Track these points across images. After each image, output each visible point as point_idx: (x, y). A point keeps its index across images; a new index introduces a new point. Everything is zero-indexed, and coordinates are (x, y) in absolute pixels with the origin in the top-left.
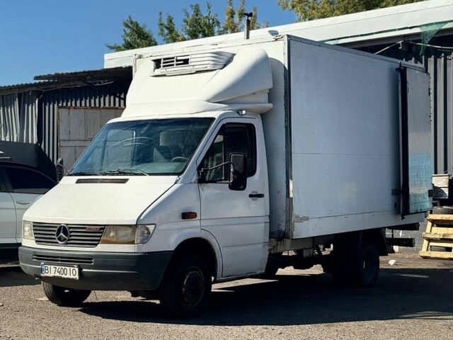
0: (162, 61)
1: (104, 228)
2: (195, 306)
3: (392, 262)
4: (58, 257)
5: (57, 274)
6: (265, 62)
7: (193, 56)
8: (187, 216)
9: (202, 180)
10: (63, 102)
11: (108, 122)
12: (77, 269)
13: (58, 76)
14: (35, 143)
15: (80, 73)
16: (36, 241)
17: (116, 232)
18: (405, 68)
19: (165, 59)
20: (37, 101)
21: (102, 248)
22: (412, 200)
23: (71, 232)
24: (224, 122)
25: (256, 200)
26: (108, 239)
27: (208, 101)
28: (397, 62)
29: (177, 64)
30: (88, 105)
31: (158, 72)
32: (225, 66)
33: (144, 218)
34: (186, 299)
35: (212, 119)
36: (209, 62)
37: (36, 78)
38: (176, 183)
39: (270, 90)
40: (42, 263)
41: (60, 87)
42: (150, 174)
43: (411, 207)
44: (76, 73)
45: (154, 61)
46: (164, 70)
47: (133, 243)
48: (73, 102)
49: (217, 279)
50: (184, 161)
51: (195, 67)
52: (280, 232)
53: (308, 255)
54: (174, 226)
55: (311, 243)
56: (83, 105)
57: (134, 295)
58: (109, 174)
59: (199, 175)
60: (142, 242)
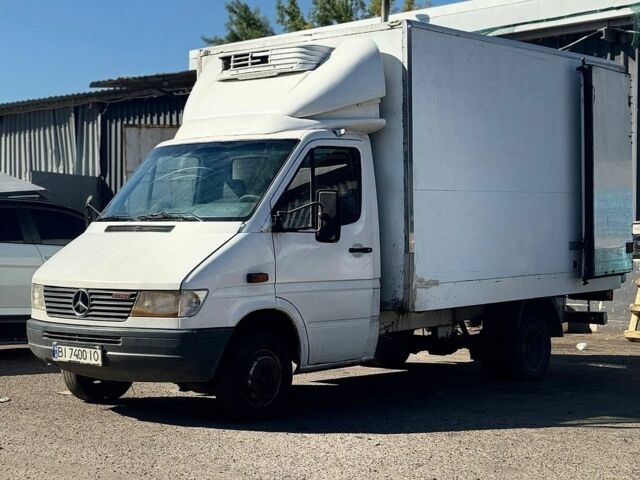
0: (232, 59)
1: (135, 295)
2: (266, 405)
3: (581, 346)
4: (75, 335)
5: (74, 359)
6: (375, 59)
7: (274, 52)
8: (254, 278)
9: (277, 228)
10: (134, 118)
11: (158, 146)
12: (99, 352)
13: (121, 82)
14: (97, 175)
15: (152, 77)
16: (48, 312)
17: (153, 301)
18: (590, 67)
19: (236, 56)
20: (99, 118)
21: (133, 323)
22: (598, 257)
23: (93, 300)
24: (313, 145)
25: (360, 256)
26: (141, 309)
27: (293, 115)
28: (579, 59)
29: (253, 64)
30: (168, 122)
31: (228, 74)
32: (318, 65)
33: (192, 280)
34: (253, 395)
35: (296, 142)
36: (296, 60)
37: (93, 85)
38: (239, 232)
39: (381, 99)
40: (55, 343)
41: (130, 98)
42: (205, 220)
43: (596, 267)
44: (146, 78)
45: (223, 58)
46: (235, 72)
47: (175, 315)
48: (149, 119)
49: (302, 367)
50: (252, 200)
51: (277, 67)
52: (396, 301)
53: (445, 335)
54: (235, 292)
55: (450, 317)
56: (162, 122)
57: (183, 388)
58: (151, 220)
59: (273, 221)
60: (190, 315)
